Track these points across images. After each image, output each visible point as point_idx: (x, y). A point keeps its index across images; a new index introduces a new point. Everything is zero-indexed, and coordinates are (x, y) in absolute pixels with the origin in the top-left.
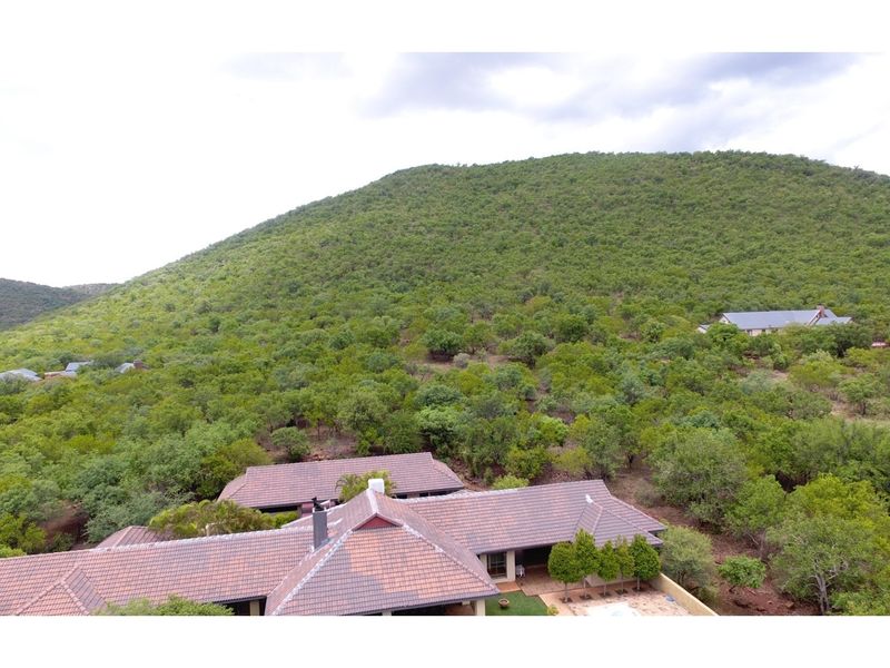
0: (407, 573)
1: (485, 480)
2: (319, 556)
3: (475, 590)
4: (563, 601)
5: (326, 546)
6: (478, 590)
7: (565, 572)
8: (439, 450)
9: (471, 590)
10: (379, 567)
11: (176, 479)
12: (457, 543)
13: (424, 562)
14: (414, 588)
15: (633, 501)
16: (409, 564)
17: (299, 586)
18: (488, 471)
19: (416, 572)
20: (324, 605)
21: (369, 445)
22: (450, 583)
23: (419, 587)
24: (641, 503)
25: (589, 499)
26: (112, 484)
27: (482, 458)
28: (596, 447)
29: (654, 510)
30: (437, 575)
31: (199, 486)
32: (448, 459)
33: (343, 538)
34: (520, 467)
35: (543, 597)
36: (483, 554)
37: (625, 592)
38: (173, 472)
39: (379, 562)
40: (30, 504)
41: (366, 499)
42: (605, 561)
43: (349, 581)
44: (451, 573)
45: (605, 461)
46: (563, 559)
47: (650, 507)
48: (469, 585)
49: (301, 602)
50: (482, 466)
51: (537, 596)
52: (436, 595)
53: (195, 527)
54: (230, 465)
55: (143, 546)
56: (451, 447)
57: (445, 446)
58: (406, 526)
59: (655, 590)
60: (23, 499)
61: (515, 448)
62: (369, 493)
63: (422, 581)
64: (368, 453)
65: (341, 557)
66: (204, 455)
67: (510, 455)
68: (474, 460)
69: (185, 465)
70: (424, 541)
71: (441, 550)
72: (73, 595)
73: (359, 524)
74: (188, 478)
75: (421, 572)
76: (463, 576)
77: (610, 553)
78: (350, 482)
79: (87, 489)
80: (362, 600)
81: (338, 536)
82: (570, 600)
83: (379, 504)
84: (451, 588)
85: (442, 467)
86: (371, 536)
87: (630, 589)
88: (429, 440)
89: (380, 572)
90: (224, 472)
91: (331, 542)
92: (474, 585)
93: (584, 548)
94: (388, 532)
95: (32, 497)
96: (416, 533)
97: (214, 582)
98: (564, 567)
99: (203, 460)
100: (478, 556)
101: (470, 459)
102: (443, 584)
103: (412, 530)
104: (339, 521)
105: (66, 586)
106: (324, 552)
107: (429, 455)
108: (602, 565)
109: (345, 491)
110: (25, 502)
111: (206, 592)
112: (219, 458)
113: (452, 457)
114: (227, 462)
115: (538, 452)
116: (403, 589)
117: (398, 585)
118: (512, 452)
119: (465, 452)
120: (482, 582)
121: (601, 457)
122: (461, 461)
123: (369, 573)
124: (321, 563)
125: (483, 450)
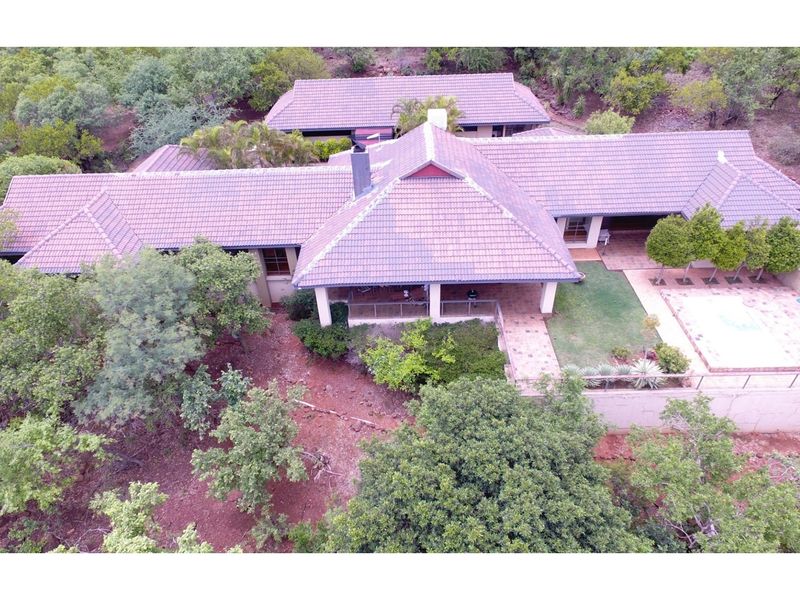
0: (463, 241)
1: (575, 111)
2: (358, 208)
3: (548, 270)
4: (654, 282)
5: (369, 196)
6: (551, 270)
7: (669, 255)
8: (523, 68)
9: (542, 270)
10: (429, 229)
11: (225, 89)
12: (532, 201)
13: (486, 228)
14: (470, 259)
15: (766, 153)
16: (467, 228)
17: (333, 243)
18: (581, 101)
19: (475, 240)
20: (360, 268)
21: (440, 58)
22: (516, 258)
23: (476, 259)
24: (777, 159)
25: (721, 158)
26: (160, 91)
27: (576, 83)
28: (738, 79)
29: (792, 169)
30: (501, 246)
31: (251, 97)
32: (533, 81)
33: (389, 188)
34: (624, 98)
35: (629, 274)
36: (563, 217)
37: (738, 281)
38: (221, 81)
39: (429, 223)
40: (77, 109)
41: (421, 137)
42: (729, 248)
43: (393, 242)
44: (520, 246)
45: (745, 99)
46: (671, 239)
47: (788, 164)
48: (543, 264)
49: (335, 262)
50: (574, 94)
51: (621, 271)
52: (495, 271)
53: (229, 153)
54: (283, 76)
55: (168, 174)
56: (538, 66)
57: (532, 64)
58: (469, 180)
59: (783, 286)
60: (70, 104)
61: (623, 73)
62: (426, 128)
63: (482, 252)
64: (438, 67)
65: (384, 213)
66: (253, 62)
67: (614, 82)
68: (566, 85)
69: (233, 73)
70: (491, 202)
71: (511, 215)
72: (97, 225)
73: (409, 171)
74: (237, 88)
75: (481, 240)
76: (534, 251)
77: (739, 239)
78: (409, 108)
79: (136, 95)
80: (405, 267)
81: (384, 182)
82: (662, 283)
83: (437, 146)
84: (518, 265)
85: (524, 92)
86: (424, 187)
87: (745, 278)
88: (512, 56)
89: (431, 235)
90: (276, 83)
91: (375, 191)
92: (548, 264)
93: (704, 230)
94: (444, 185)
95: (78, 102)
96: (480, 190)
97: (245, 223)
98: (669, 248)
99: (252, 68)
100: (556, 219)
101: (560, 83)
102: (507, 259)
103: (475, 185)
104: (387, 163)
105: (90, 215)
106: (366, 202)
107: (510, 75)
108: (722, 251)
109: (403, 120)
110: (71, 107)
111: (237, 233)
112: (268, 67)
113: (537, 78)
114: (278, 72)
115: (653, 81)
116: (457, 260)
117: (450, 254)
118: (618, 79)
119: (556, 74)
120: (559, 261)
121: (740, 93)
122: (547, 84)
123: (417, 236)
124: (360, 217)
125: (580, 72)
